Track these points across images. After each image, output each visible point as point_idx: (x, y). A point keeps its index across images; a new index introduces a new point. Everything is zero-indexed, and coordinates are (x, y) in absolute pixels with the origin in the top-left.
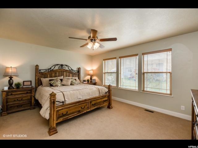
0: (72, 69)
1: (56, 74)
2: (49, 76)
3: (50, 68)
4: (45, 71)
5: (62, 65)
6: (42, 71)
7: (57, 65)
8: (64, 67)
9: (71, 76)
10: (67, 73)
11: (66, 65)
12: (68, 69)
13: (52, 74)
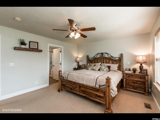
0: (111, 56)
1: (98, 60)
2: (93, 62)
3: (94, 57)
4: (91, 58)
5: (102, 54)
6: (90, 59)
7: (99, 54)
8: (104, 55)
9: (110, 63)
10: (107, 60)
11: (106, 53)
12: (108, 57)
13: (95, 61)
